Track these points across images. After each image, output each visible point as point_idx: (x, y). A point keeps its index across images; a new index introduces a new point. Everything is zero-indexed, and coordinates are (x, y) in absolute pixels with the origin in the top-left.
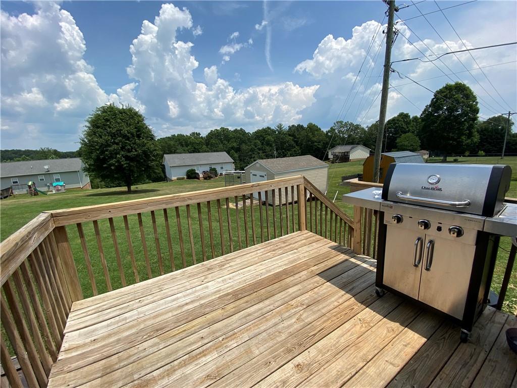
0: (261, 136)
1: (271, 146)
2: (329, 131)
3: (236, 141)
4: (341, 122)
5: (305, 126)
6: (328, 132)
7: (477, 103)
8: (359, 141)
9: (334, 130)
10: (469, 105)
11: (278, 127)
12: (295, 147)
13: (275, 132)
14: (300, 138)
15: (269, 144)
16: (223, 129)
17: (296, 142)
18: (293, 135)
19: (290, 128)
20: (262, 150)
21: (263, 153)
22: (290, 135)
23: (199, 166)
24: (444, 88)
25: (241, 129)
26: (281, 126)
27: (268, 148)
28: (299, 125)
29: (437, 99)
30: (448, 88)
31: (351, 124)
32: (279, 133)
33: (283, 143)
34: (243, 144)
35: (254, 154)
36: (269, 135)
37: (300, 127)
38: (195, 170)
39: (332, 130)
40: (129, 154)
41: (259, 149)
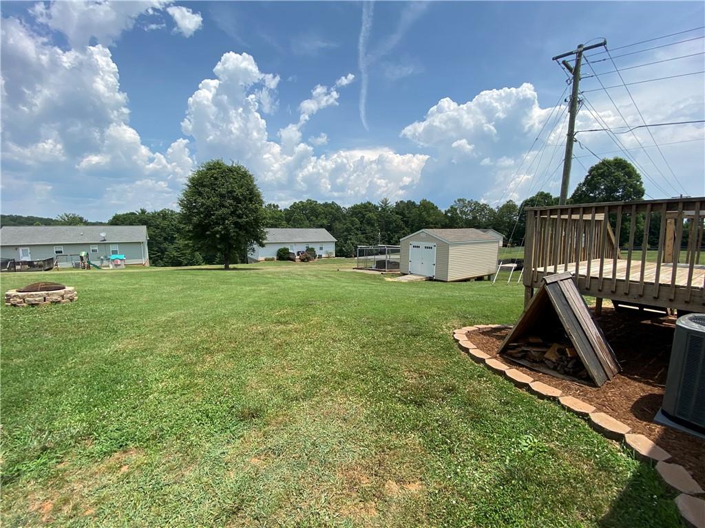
0: (360, 212)
1: (373, 225)
2: (449, 211)
3: (326, 218)
4: (463, 200)
5: (418, 203)
6: (446, 212)
7: (641, 183)
8: (487, 226)
9: (456, 210)
10: (632, 185)
11: (382, 203)
12: (403, 229)
13: (377, 208)
14: (410, 217)
15: (370, 223)
16: (310, 202)
17: (406, 222)
18: (402, 214)
19: (398, 204)
20: (361, 230)
21: (362, 234)
22: (397, 213)
23: (293, 244)
24: (600, 163)
25: (333, 202)
26: (386, 201)
27: (368, 228)
28: (409, 202)
29: (593, 177)
30: (605, 163)
31: (477, 204)
32: (383, 209)
33: (388, 223)
34: (337, 222)
35: (351, 235)
36: (370, 212)
37: (411, 204)
38: (288, 249)
39: (453, 210)
40: (239, 220)
41: (357, 229)
